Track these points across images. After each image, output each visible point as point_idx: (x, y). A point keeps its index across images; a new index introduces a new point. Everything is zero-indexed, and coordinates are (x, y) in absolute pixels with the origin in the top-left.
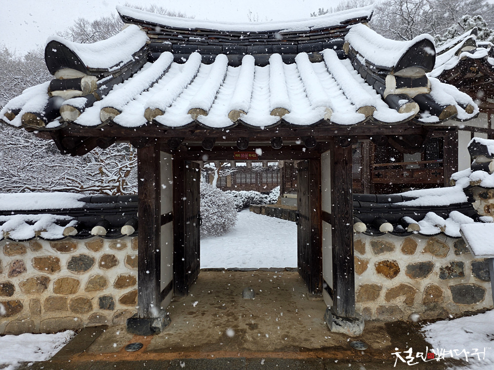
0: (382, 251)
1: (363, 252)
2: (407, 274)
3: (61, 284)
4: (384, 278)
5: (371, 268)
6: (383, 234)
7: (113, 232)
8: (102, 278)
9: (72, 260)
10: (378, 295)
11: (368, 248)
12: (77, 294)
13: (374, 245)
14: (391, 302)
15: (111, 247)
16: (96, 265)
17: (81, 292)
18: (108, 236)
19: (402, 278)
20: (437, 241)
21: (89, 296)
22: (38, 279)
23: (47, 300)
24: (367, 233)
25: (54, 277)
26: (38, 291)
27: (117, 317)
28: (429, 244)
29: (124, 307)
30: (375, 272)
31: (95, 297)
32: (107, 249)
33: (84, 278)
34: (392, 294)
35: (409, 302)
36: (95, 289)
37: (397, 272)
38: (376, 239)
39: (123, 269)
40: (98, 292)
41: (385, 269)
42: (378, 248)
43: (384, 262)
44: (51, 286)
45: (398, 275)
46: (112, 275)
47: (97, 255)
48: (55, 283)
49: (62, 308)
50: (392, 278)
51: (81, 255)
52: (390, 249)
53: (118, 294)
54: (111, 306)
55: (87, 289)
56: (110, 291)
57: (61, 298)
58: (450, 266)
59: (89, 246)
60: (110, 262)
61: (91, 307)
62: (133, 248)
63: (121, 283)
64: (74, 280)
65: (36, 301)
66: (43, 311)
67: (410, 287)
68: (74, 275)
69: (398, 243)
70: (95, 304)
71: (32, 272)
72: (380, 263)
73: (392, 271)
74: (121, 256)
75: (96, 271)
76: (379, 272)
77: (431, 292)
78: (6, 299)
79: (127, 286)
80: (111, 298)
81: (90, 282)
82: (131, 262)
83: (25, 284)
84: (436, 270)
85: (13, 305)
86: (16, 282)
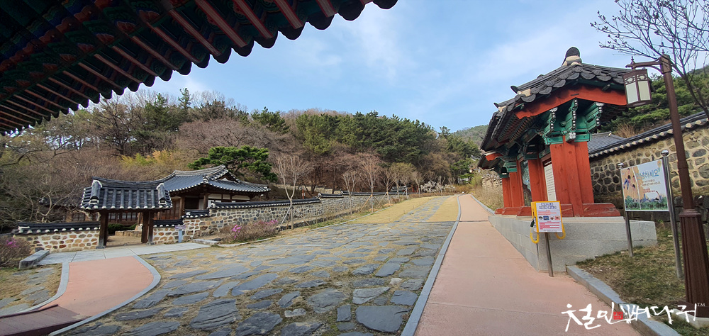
1: (156, 231)
7: (92, 229)
8: (88, 239)
10: (158, 239)
12: (81, 243)
15: (91, 232)
16: (86, 236)
19: (164, 236)
21: (84, 243)
23: (73, 244)
24: (157, 227)
26: (70, 242)
27: (91, 247)
28: (170, 229)
29: (93, 245)
31: (86, 243)
34: (161, 238)
35: (165, 240)
37: (163, 234)
39: (93, 237)
42: (159, 230)
47: (87, 234)
48: (75, 240)
51: (82, 234)
52: (162, 230)
57: (77, 244)
59: (85, 232)
60: (90, 236)
62: (98, 232)
64: (80, 240)
67: (166, 237)
70: (86, 245)
71: (69, 238)
74: (93, 234)
75: (86, 238)
76: (159, 234)
77: (170, 238)
78: (62, 244)
79: (94, 241)
80: (90, 243)
81: (85, 240)
82: (96, 235)
83: (67, 241)
84: (172, 234)
85: (64, 246)
86: (64, 240)
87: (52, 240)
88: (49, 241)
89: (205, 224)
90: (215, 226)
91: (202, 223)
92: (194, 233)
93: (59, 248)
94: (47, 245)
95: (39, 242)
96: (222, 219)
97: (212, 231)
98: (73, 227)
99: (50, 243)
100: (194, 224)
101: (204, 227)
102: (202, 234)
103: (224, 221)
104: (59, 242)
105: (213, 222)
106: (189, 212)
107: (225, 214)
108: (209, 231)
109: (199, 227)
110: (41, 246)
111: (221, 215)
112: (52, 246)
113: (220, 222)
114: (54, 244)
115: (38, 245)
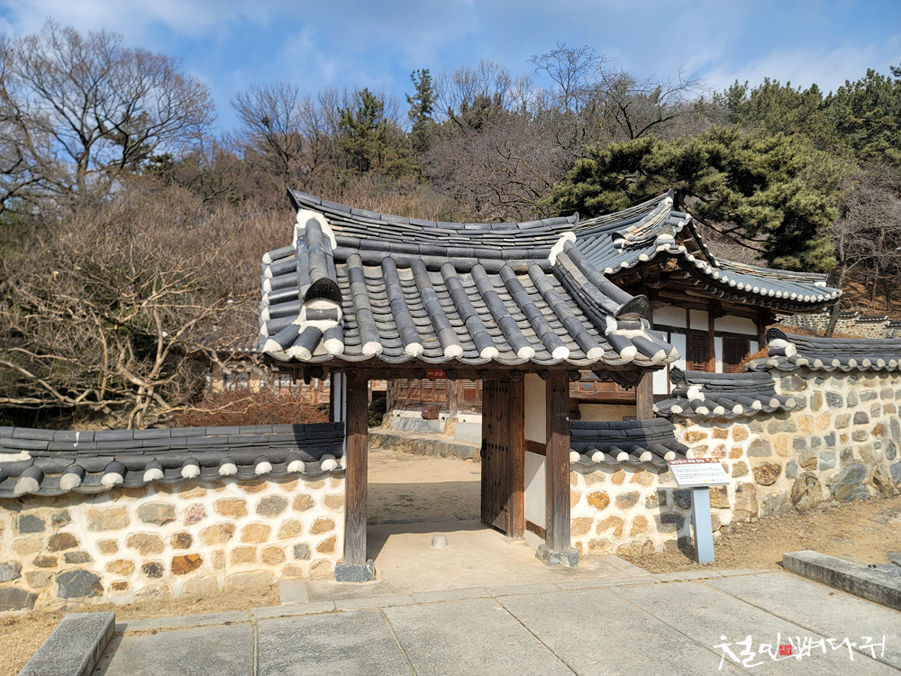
0: (593, 481)
1: (576, 484)
2: (616, 504)
3: (249, 532)
4: (595, 510)
5: (583, 500)
6: (595, 463)
8: (296, 522)
9: (262, 502)
10: (589, 528)
11: (580, 479)
12: (267, 544)
13: (585, 475)
14: (602, 534)
15: (307, 487)
16: (290, 507)
17: (273, 540)
18: (307, 472)
19: (613, 510)
20: (643, 471)
21: (281, 544)
22: (221, 526)
23: (234, 551)
24: (581, 463)
25: (241, 524)
26: (222, 541)
27: (313, 568)
28: (635, 474)
29: (321, 556)
30: (587, 504)
31: (288, 546)
32: (302, 486)
33: (276, 523)
34: (603, 526)
35: (618, 534)
36: (289, 536)
37: (607, 504)
38: (587, 469)
39: (319, 512)
40: (292, 539)
41: (597, 501)
42: (590, 480)
43: (595, 493)
44: (237, 534)
45: (609, 506)
46: (308, 519)
48: (243, 530)
49: (251, 559)
50: (603, 509)
51: (272, 496)
52: (601, 481)
53: (314, 541)
54: (307, 556)
55: (280, 536)
56: (306, 538)
57: (250, 548)
58: (654, 495)
59: (281, 485)
60: (305, 504)
61: (284, 556)
62: (335, 485)
63: (318, 528)
64: (265, 526)
65: (220, 554)
66: (228, 564)
67: (618, 518)
68: (264, 520)
69: (608, 472)
70: (289, 553)
71: (214, 519)
72: (591, 495)
73: (602, 503)
74: (318, 497)
75: (289, 514)
76: (590, 503)
77: (637, 522)
78: (182, 552)
79: (325, 531)
80: (307, 547)
81: (283, 528)
82: (330, 502)
83: (205, 534)
84: (642, 499)
85: (193, 560)
86: (194, 530)
87: (137, 527)
88: (121, 536)
89: (769, 453)
90: (811, 464)
91: (756, 443)
92: (734, 497)
93: (167, 572)
94: (113, 557)
95: (75, 544)
96: (832, 428)
97: (802, 490)
98: (230, 454)
99: (129, 545)
100: (728, 449)
101: (769, 466)
102: (764, 503)
103: (838, 438)
104: (168, 541)
105: (799, 443)
106: (699, 387)
107: (841, 399)
108: (789, 489)
109: (749, 468)
110: (85, 566)
111: (825, 407)
112: (138, 566)
113: (823, 441)
114: (147, 552)
115: (68, 560)
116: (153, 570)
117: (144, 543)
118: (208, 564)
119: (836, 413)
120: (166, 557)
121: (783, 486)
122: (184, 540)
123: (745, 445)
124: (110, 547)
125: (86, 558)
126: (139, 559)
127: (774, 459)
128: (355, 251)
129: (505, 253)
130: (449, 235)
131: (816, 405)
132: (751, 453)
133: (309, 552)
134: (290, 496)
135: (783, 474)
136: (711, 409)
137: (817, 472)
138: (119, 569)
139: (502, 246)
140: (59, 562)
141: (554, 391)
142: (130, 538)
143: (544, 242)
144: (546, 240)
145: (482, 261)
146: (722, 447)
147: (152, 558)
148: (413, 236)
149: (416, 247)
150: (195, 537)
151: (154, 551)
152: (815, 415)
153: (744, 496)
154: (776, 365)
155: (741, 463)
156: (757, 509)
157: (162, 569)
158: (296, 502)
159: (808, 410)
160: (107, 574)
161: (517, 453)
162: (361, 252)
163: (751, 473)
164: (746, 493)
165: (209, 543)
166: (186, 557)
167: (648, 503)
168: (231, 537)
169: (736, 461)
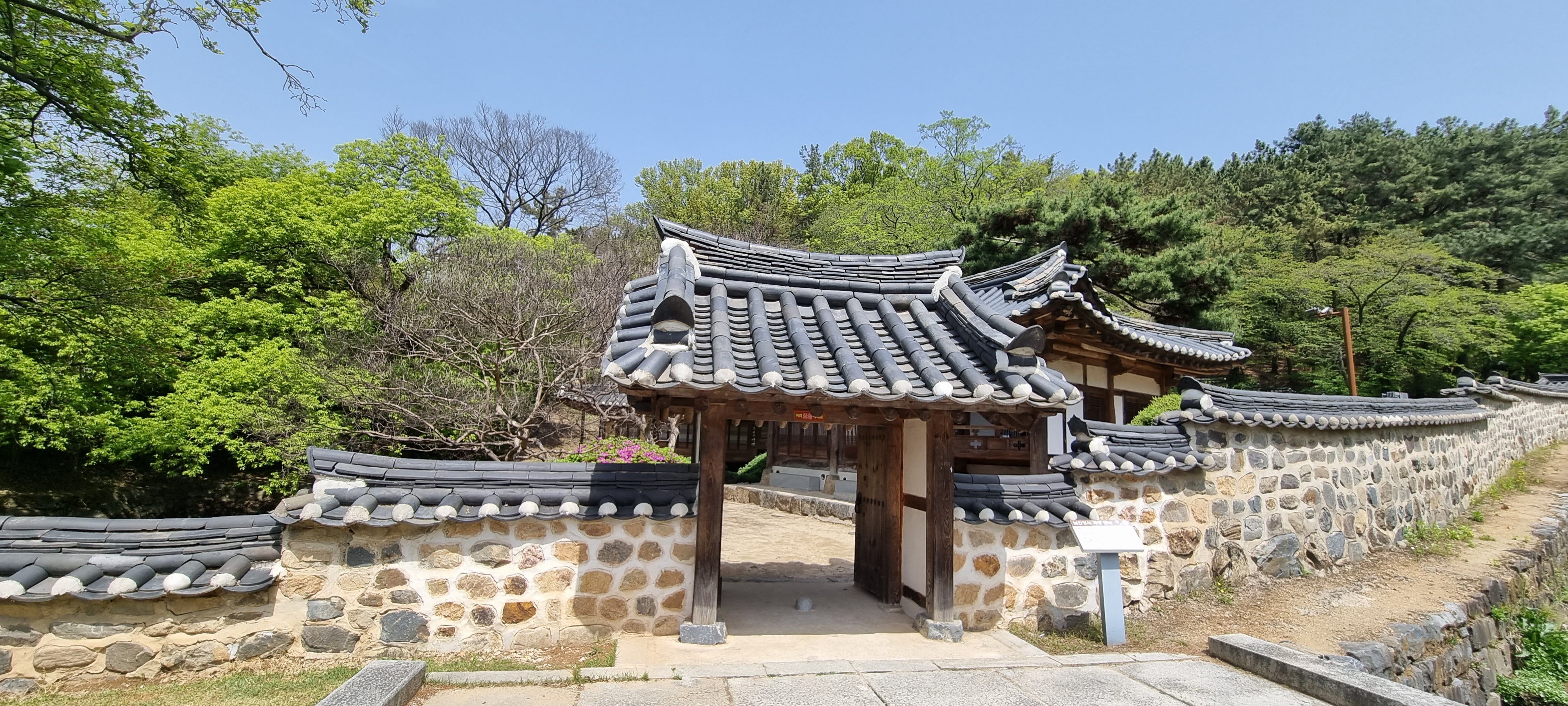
0: (980, 543)
1: (960, 545)
2: (1008, 571)
3: (588, 580)
4: (983, 576)
5: (968, 565)
6: (983, 521)
7: (661, 511)
8: (641, 572)
9: (605, 548)
10: (976, 597)
11: (965, 539)
12: (608, 595)
13: (971, 535)
14: (991, 605)
15: (655, 532)
16: (635, 555)
17: (614, 591)
18: (655, 516)
19: (1003, 576)
20: (1039, 533)
21: (624, 595)
22: (558, 571)
23: (571, 601)
24: (966, 520)
25: (580, 570)
26: (558, 588)
27: (658, 626)
28: (1030, 536)
29: (668, 613)
30: (973, 568)
31: (631, 598)
32: (649, 533)
33: (618, 572)
34: (992, 595)
35: (1010, 605)
36: (633, 587)
37: (996, 569)
38: (974, 528)
39: (667, 562)
40: (635, 591)
41: (985, 565)
42: (977, 540)
43: (983, 556)
44: (576, 582)
45: (998, 572)
46: (654, 569)
48: (582, 578)
49: (589, 612)
50: (991, 575)
51: (616, 541)
52: (990, 541)
53: (660, 595)
54: (651, 612)
55: (622, 588)
56: (651, 590)
57: (589, 599)
58: (1052, 561)
59: (627, 529)
60: (651, 551)
61: (626, 610)
62: (686, 533)
63: (665, 579)
64: (606, 575)
65: (556, 603)
66: (564, 616)
67: (1010, 587)
68: (606, 568)
69: (998, 532)
70: (631, 606)
71: (551, 563)
72: (978, 558)
73: (991, 569)
74: (666, 544)
75: (634, 563)
76: (977, 568)
77: (1033, 593)
78: (514, 598)
79: (672, 585)
80: (652, 601)
81: (627, 578)
82: (679, 551)
83: (541, 579)
84: (1038, 566)
85: (526, 607)
86: (529, 575)
87: (470, 568)
88: (451, 576)
89: (1185, 518)
90: (1234, 533)
91: (1170, 506)
92: (1146, 568)
93: (498, 619)
94: (444, 599)
95: (403, 582)
96: (1257, 491)
97: (1225, 563)
98: (574, 491)
99: (461, 586)
100: (1138, 512)
101: (1187, 534)
102: (1181, 575)
103: (1263, 503)
104: (501, 585)
105: (1219, 509)
106: (1103, 439)
107: (1266, 459)
108: (1210, 562)
109: (1163, 535)
110: (414, 607)
111: (1247, 467)
112: (468, 610)
113: (1247, 507)
114: (479, 595)
115: (395, 600)
116: (483, 616)
117: (476, 586)
118: (541, 613)
119: (1260, 473)
120: (498, 603)
121: (1203, 556)
122: (518, 585)
123: (1157, 509)
124: (439, 587)
125: (413, 598)
126: (468, 602)
127: (1191, 525)
128: (721, 281)
129: (884, 286)
130: (822, 266)
131: (1237, 466)
132: (1163, 517)
133: (654, 607)
134: (637, 543)
135: (1202, 542)
136: (1118, 465)
137: (1241, 543)
138: (447, 612)
139: (880, 279)
140: (385, 601)
141: (936, 436)
142: (461, 579)
143: (927, 276)
144: (928, 274)
145: (857, 294)
146: (1131, 509)
147: (483, 602)
148: (783, 267)
149: (786, 278)
150: (530, 583)
151: (485, 595)
152: (1235, 475)
153: (1157, 567)
154: (1191, 418)
155: (1153, 528)
156: (1173, 582)
157: (493, 616)
158: (642, 549)
159: (1228, 471)
160: (434, 617)
161: (894, 509)
162: (728, 282)
163: (1165, 540)
164: (1159, 564)
165: (545, 590)
166: (519, 604)
167: (1045, 571)
168: (569, 585)
169: (1148, 526)
